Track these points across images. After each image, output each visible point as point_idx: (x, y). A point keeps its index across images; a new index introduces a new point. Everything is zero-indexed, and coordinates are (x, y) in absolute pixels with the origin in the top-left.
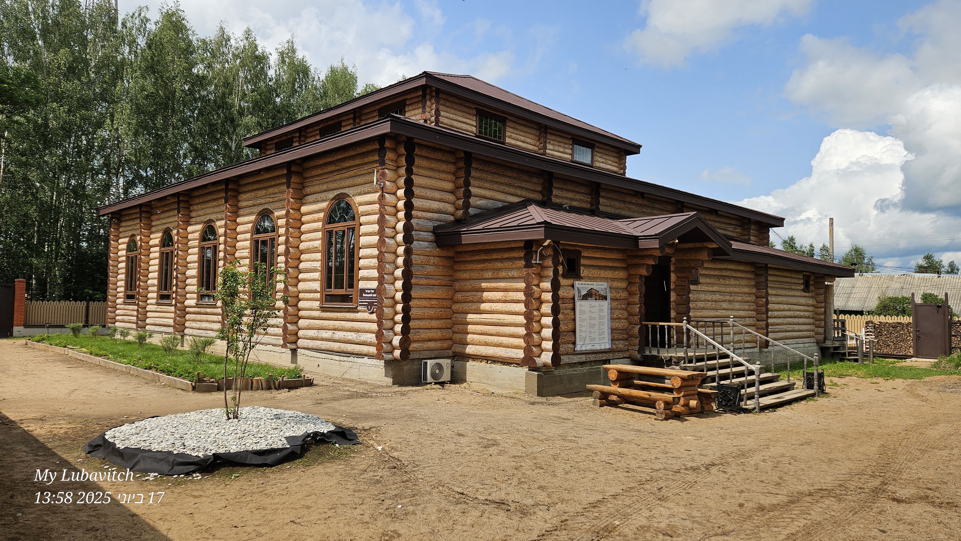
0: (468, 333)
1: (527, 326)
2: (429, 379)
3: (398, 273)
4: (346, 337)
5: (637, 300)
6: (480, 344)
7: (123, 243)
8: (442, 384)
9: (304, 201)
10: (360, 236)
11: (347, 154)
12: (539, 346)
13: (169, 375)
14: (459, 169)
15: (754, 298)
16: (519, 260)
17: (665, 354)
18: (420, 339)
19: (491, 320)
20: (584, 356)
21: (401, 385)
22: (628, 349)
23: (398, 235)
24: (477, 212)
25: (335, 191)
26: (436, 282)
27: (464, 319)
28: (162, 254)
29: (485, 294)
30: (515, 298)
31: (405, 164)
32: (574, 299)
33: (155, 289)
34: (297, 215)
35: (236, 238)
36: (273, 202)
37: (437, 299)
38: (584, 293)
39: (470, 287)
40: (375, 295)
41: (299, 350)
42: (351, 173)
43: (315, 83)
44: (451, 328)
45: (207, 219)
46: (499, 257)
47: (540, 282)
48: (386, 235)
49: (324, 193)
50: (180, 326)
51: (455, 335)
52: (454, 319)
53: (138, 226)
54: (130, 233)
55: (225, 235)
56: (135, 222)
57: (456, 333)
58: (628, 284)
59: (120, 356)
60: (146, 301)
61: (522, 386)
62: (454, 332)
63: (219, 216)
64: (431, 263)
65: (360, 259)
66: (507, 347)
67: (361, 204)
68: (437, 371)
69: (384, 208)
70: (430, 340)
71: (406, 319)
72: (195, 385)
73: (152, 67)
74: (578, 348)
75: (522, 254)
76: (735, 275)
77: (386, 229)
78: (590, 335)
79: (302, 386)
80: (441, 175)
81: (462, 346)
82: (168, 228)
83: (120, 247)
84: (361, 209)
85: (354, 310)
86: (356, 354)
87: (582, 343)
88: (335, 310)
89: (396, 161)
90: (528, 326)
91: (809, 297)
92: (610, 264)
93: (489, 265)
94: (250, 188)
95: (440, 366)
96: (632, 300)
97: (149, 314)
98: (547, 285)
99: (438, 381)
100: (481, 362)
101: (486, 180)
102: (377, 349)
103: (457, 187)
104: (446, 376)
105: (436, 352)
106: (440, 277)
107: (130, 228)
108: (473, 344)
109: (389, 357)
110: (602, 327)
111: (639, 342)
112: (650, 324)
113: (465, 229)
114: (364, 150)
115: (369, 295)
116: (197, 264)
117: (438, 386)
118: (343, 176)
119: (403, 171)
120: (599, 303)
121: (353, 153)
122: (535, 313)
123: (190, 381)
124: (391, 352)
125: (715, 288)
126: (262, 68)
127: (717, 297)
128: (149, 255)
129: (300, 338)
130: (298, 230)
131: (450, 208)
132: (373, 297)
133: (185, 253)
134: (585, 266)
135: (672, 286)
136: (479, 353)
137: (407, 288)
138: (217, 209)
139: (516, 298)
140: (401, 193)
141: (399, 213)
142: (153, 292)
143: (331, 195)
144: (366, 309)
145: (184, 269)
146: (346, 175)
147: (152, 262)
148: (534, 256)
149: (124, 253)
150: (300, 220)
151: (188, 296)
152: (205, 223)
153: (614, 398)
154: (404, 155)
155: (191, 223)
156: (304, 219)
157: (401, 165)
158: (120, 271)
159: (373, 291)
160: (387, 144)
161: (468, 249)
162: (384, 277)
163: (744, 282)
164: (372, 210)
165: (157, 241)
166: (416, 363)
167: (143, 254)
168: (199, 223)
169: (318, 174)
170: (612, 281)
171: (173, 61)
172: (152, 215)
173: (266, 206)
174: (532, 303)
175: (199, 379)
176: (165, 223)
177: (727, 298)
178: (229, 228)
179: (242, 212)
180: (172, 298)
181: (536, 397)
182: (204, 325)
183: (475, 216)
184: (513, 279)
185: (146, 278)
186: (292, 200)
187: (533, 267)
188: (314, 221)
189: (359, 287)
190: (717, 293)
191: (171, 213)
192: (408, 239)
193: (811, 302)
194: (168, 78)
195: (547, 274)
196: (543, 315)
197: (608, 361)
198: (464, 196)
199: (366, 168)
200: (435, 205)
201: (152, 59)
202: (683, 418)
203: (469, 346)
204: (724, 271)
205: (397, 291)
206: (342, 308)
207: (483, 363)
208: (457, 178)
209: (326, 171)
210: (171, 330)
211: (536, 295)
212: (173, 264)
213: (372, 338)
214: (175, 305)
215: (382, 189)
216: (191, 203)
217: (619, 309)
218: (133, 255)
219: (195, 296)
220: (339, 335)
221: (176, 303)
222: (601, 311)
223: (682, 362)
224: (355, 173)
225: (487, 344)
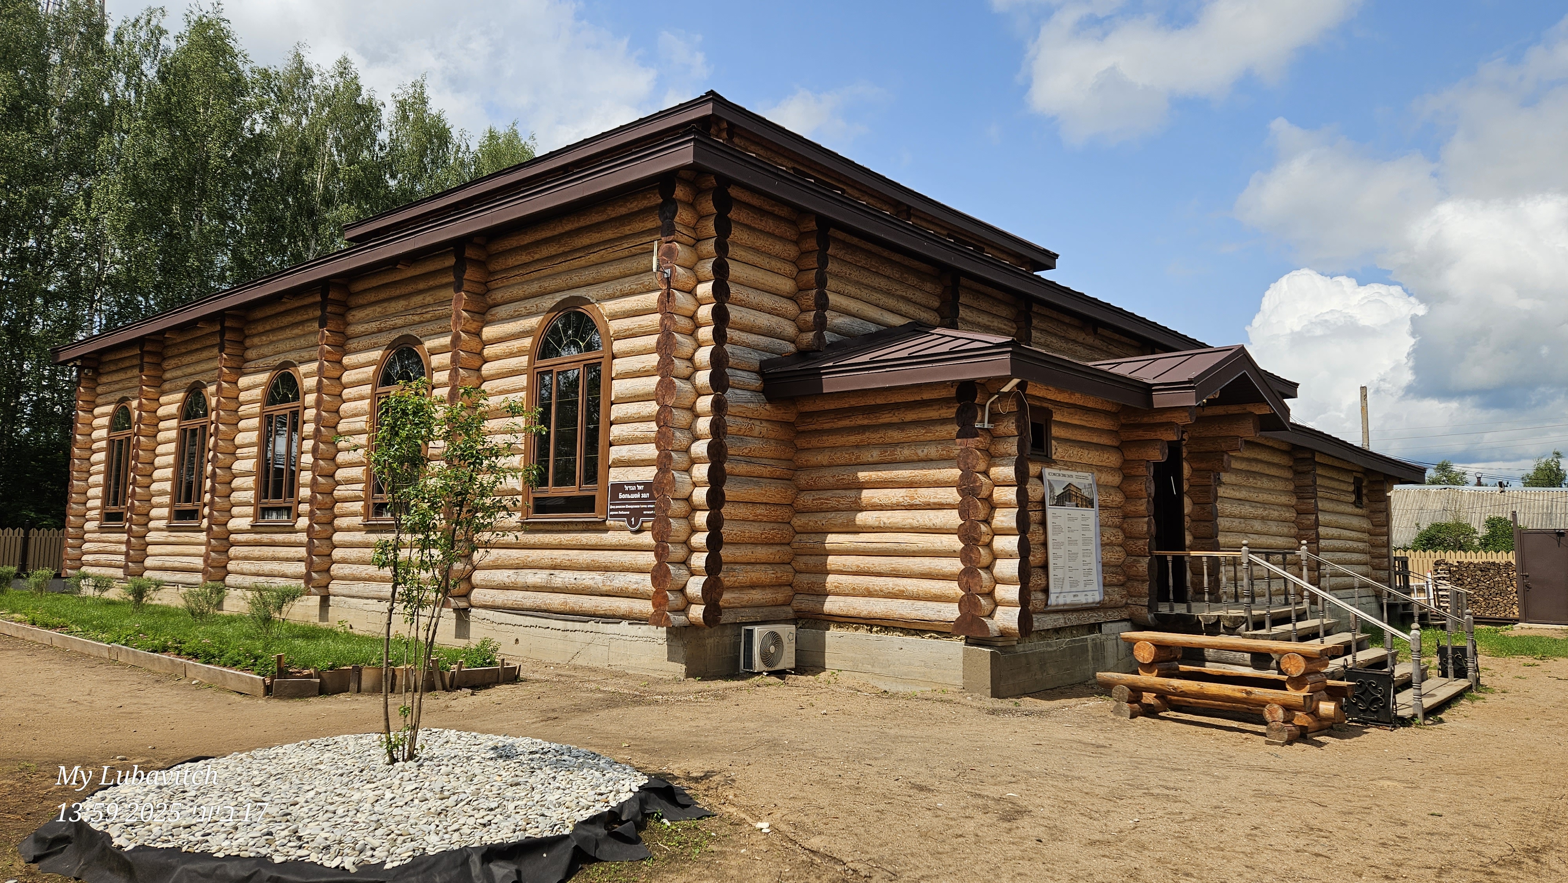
0: (828, 573)
1: (965, 555)
2: (758, 664)
3: (700, 448)
4: (579, 582)
5: (1143, 508)
6: (854, 593)
7: (103, 415)
8: (781, 674)
9: (489, 317)
10: (612, 379)
11: (583, 222)
12: (990, 594)
13: (209, 663)
14: (804, 254)
15: (1295, 515)
16: (941, 424)
17: (1205, 612)
18: (737, 584)
19: (879, 545)
20: (1060, 616)
21: (706, 676)
22: (1127, 603)
23: (699, 373)
24: (835, 340)
25: (557, 294)
26: (766, 471)
27: (817, 545)
28: (183, 432)
29: (866, 494)
30: (932, 500)
31: (714, 233)
32: (1043, 502)
33: (166, 499)
34: (474, 344)
35: (340, 395)
36: (421, 322)
37: (766, 504)
38: (1058, 491)
39: (831, 480)
40: (644, 496)
41: (473, 610)
42: (594, 258)
43: (460, 155)
44: (789, 564)
45: (279, 362)
46: (895, 419)
47: (989, 466)
48: (675, 372)
49: (532, 300)
50: (217, 570)
51: (798, 576)
52: (796, 545)
53: (136, 382)
54: (119, 396)
55: (319, 388)
56: (129, 374)
57: (800, 573)
58: (1123, 479)
59: (95, 628)
60: (146, 524)
61: (955, 676)
62: (796, 572)
63: (306, 355)
64: (756, 432)
65: (612, 424)
66: (918, 598)
67: (614, 317)
68: (772, 649)
69: (672, 318)
70: (753, 586)
71: (715, 543)
72: (272, 682)
73: (167, 112)
74: (1053, 600)
75: (950, 412)
76: (1267, 472)
77: (676, 361)
78: (1070, 574)
79: (498, 682)
80: (773, 263)
81: (815, 598)
82: (198, 382)
83: (96, 422)
84: (615, 326)
85: (600, 527)
86: (601, 616)
87: (1059, 590)
88: (555, 527)
89: (694, 229)
90: (967, 555)
91: (1363, 516)
92: (1095, 440)
93: (873, 436)
94: (372, 297)
95: (776, 638)
96: (1132, 508)
97: (151, 549)
98: (1007, 471)
99: (773, 669)
100: (857, 629)
101: (849, 281)
102: (654, 604)
103: (802, 289)
104: (787, 660)
105: (764, 609)
106: (772, 462)
107: (117, 386)
108: (838, 594)
109: (678, 620)
110: (1087, 559)
111: (1149, 589)
112: (1170, 555)
113: (831, 364)
114: (623, 211)
115: (633, 496)
116: (255, 449)
117: (773, 679)
118: (576, 263)
119: (709, 247)
120: (1083, 512)
121: (596, 218)
122: (983, 528)
123: (259, 674)
124: (683, 610)
125: (1243, 494)
126: (368, 127)
127: (1247, 510)
128: (155, 436)
129: (478, 586)
130: (476, 374)
131: (789, 329)
132: (640, 499)
133: (232, 427)
134: (1060, 440)
135: (1186, 487)
136: (852, 612)
137: (716, 478)
138: (302, 342)
139: (936, 500)
140: (705, 289)
141: (701, 330)
142: (161, 506)
143: (549, 302)
144: (626, 523)
145: (228, 460)
146: (583, 262)
147: (160, 449)
148: (980, 414)
149: (104, 433)
150: (480, 354)
151: (235, 510)
152: (274, 370)
153: (1149, 698)
154: (710, 215)
155: (245, 371)
156: (488, 351)
157: (705, 233)
158: (94, 469)
159: (640, 488)
160: (680, 192)
161: (827, 407)
162: (671, 456)
163: (1280, 485)
164: (640, 326)
165: (173, 409)
166: (728, 632)
167: (144, 433)
168: (264, 371)
169: (520, 263)
170: (1099, 471)
171: (206, 105)
172: (164, 359)
173: (405, 331)
174: (976, 507)
175: (279, 669)
176: (191, 374)
177: (1260, 512)
178: (326, 374)
179: (355, 345)
180: (200, 516)
181: (989, 699)
182: (267, 567)
183: (832, 346)
184: (927, 462)
185: (148, 480)
186: (465, 314)
187: (977, 435)
188: (511, 355)
189: (611, 480)
190: (1246, 503)
191: (205, 354)
192: (719, 382)
193: (1365, 524)
194: (195, 134)
195: (1003, 451)
196: (996, 533)
197: (1095, 627)
198: (816, 304)
199: (626, 246)
200: (764, 320)
201: (168, 98)
202: (1311, 738)
203: (829, 598)
204: (1254, 464)
205: (695, 485)
206: (572, 522)
207: (862, 633)
208: (800, 271)
209: (537, 256)
210: (198, 578)
211: (984, 493)
212: (206, 450)
213: (645, 582)
214: (209, 529)
215: (668, 281)
216: (246, 332)
217: (1109, 526)
218: (123, 438)
219: (250, 510)
220: (564, 578)
221: (210, 525)
222: (1085, 527)
223: (1244, 626)
224: (602, 257)
225: (869, 593)
